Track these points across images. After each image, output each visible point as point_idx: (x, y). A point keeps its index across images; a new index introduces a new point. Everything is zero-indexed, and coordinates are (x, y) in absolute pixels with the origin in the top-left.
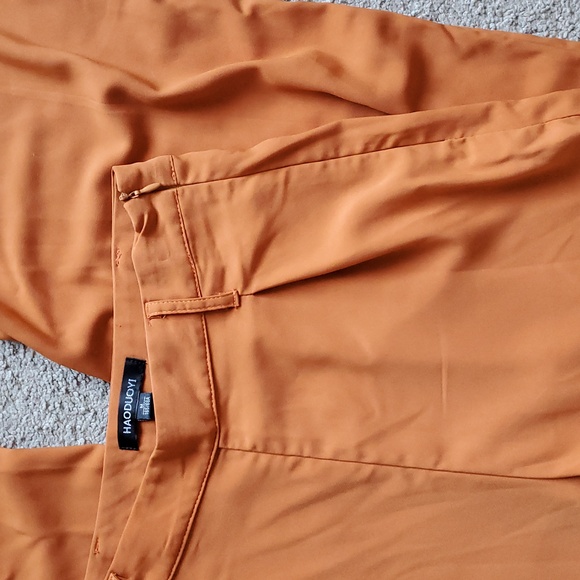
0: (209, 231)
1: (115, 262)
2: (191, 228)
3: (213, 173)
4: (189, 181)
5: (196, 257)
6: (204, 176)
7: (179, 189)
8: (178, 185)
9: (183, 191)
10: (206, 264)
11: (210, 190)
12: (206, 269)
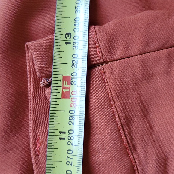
0: (145, 113)
1: (35, 152)
2: (125, 111)
3: (147, 43)
4: (118, 55)
5: (134, 146)
6: (135, 48)
7: (106, 66)
8: (105, 62)
9: (111, 68)
10: (146, 153)
11: (144, 64)
12: (146, 159)
